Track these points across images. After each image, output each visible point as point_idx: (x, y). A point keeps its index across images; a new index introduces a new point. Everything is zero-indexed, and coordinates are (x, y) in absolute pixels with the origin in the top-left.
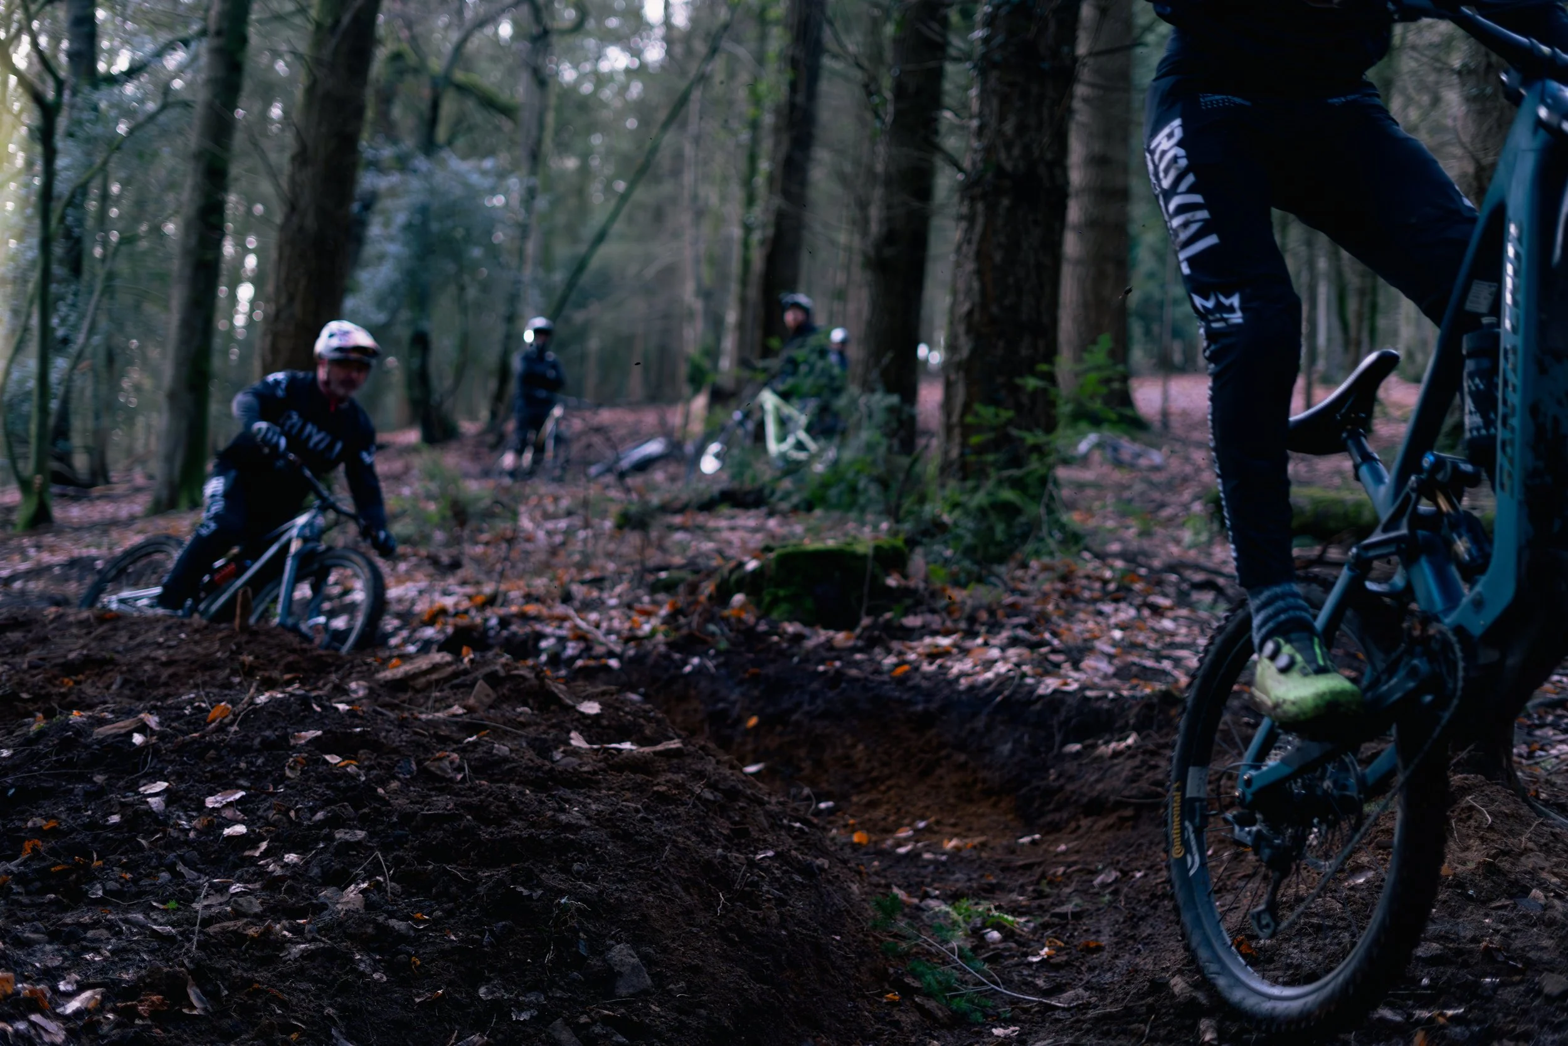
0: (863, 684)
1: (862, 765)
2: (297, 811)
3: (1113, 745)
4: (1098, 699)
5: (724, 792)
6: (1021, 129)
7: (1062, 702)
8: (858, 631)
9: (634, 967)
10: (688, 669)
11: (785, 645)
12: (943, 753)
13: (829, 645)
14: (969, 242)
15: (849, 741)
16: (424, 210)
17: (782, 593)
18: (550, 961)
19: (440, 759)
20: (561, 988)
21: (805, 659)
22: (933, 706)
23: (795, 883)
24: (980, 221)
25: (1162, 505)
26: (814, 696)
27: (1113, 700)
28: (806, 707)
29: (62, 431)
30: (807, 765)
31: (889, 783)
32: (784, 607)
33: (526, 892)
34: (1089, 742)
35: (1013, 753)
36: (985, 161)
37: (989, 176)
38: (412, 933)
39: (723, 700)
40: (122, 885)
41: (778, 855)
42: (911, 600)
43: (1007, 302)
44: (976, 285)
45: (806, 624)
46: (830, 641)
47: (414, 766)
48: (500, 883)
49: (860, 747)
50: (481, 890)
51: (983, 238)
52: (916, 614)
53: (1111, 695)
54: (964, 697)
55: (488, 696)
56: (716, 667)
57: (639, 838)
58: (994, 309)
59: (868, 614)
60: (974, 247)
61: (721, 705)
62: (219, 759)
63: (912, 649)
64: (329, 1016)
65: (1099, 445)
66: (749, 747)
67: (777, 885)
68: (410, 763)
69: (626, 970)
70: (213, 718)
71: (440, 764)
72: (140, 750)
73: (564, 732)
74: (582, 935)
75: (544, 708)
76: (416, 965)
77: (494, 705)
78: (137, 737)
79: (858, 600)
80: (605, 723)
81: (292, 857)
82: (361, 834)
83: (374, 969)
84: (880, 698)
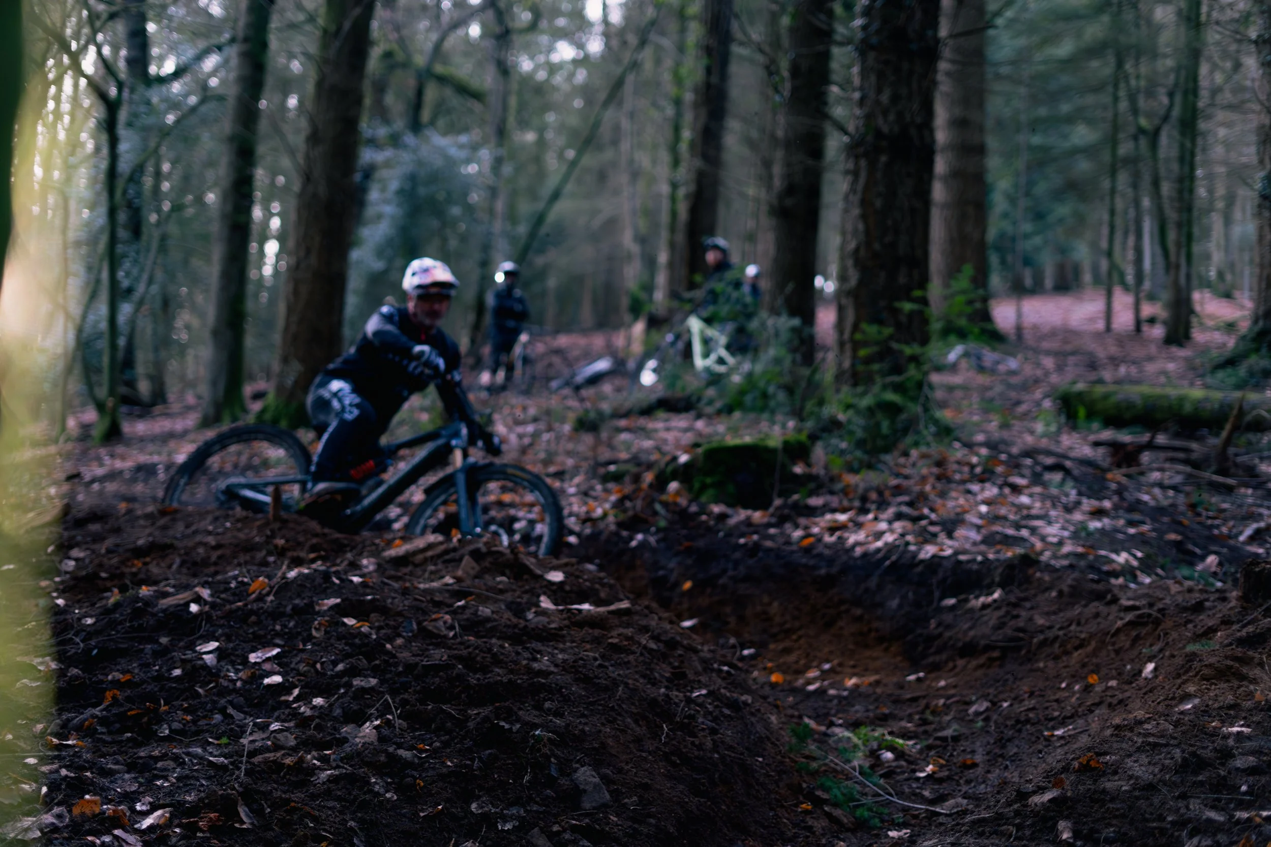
0: (777, 553)
1: (777, 619)
2: (322, 664)
3: (982, 599)
4: (968, 562)
5: (665, 642)
6: (895, 98)
7: (939, 565)
8: (771, 510)
9: (596, 786)
10: (634, 543)
11: (712, 523)
12: (843, 608)
13: (748, 522)
14: (855, 191)
15: (766, 599)
16: (412, 179)
17: (709, 480)
18: (528, 781)
19: (436, 620)
20: (536, 803)
21: (729, 534)
22: (834, 570)
23: (726, 716)
24: (863, 175)
25: (1018, 403)
26: (736, 563)
27: (981, 563)
28: (731, 573)
29: (128, 362)
30: (732, 620)
31: (800, 633)
32: (711, 492)
33: (507, 726)
34: (962, 597)
35: (900, 606)
36: (866, 126)
37: (870, 138)
38: (416, 761)
39: (663, 568)
40: (184, 725)
41: (710, 693)
42: (814, 484)
43: (887, 240)
44: (861, 226)
45: (729, 505)
46: (748, 518)
47: (415, 626)
48: (486, 719)
49: (775, 604)
50: (471, 725)
51: (866, 189)
52: (818, 495)
53: (979, 558)
54: (859, 562)
55: (473, 568)
56: (658, 541)
57: (597, 681)
58: (877, 246)
59: (780, 496)
60: (859, 196)
61: (661, 573)
62: (258, 623)
63: (815, 524)
64: (351, 828)
65: (966, 355)
66: (685, 606)
67: (710, 718)
68: (411, 623)
69: (589, 788)
70: (254, 590)
71: (436, 624)
72: (196, 616)
73: (535, 596)
74: (553, 760)
75: (518, 577)
76: (420, 786)
77: (477, 576)
78: (194, 606)
79: (771, 485)
80: (567, 588)
81: (319, 701)
82: (373, 681)
83: (386, 789)
84: (790, 564)
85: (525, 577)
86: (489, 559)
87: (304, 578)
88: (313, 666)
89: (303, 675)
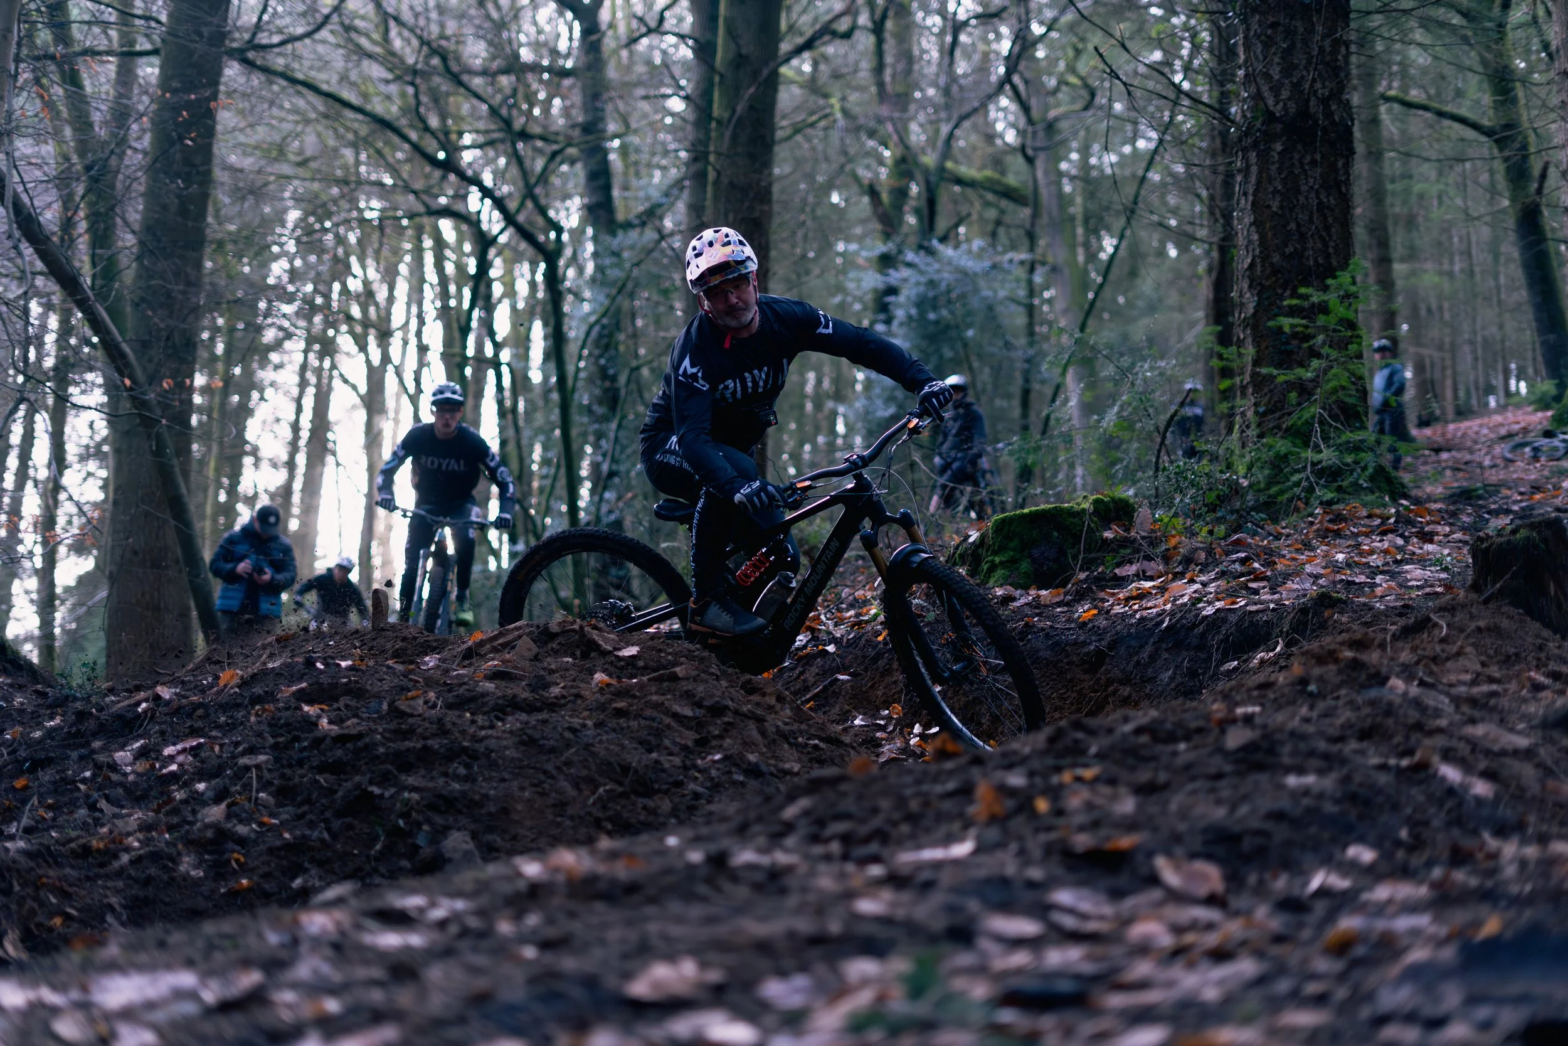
0: (1049, 633)
2: (222, 746)
3: (1260, 655)
4: (1257, 612)
7: (1224, 620)
8: (1069, 586)
12: (1111, 689)
13: (1036, 604)
14: (1245, 194)
17: (997, 559)
18: (380, 852)
19: (413, 698)
23: (734, 783)
24: (1254, 169)
27: (1272, 611)
32: (1000, 572)
33: (376, 790)
34: (1244, 657)
35: (1172, 678)
36: (1252, 109)
37: (1258, 124)
40: (37, 822)
41: (726, 758)
42: (1127, 550)
43: (1290, 249)
44: (1255, 237)
45: (1018, 586)
46: (1039, 596)
47: (385, 706)
48: (358, 786)
50: (340, 794)
51: (1258, 188)
52: (1132, 563)
53: (1272, 606)
54: (1133, 630)
55: (530, 650)
58: (1276, 258)
59: (1082, 570)
60: (1251, 198)
62: (204, 717)
63: (1113, 594)
67: (708, 784)
68: (381, 703)
69: (457, 856)
70: (222, 683)
71: (412, 703)
72: (139, 715)
73: (592, 673)
74: (426, 827)
75: (585, 656)
76: (237, 861)
77: (536, 658)
78: (144, 705)
79: (1075, 557)
80: (641, 663)
81: (201, 786)
82: (262, 758)
83: (196, 867)
84: (1057, 644)
85: (593, 654)
86: (560, 639)
87: (285, 665)
88: (212, 749)
89: (203, 762)
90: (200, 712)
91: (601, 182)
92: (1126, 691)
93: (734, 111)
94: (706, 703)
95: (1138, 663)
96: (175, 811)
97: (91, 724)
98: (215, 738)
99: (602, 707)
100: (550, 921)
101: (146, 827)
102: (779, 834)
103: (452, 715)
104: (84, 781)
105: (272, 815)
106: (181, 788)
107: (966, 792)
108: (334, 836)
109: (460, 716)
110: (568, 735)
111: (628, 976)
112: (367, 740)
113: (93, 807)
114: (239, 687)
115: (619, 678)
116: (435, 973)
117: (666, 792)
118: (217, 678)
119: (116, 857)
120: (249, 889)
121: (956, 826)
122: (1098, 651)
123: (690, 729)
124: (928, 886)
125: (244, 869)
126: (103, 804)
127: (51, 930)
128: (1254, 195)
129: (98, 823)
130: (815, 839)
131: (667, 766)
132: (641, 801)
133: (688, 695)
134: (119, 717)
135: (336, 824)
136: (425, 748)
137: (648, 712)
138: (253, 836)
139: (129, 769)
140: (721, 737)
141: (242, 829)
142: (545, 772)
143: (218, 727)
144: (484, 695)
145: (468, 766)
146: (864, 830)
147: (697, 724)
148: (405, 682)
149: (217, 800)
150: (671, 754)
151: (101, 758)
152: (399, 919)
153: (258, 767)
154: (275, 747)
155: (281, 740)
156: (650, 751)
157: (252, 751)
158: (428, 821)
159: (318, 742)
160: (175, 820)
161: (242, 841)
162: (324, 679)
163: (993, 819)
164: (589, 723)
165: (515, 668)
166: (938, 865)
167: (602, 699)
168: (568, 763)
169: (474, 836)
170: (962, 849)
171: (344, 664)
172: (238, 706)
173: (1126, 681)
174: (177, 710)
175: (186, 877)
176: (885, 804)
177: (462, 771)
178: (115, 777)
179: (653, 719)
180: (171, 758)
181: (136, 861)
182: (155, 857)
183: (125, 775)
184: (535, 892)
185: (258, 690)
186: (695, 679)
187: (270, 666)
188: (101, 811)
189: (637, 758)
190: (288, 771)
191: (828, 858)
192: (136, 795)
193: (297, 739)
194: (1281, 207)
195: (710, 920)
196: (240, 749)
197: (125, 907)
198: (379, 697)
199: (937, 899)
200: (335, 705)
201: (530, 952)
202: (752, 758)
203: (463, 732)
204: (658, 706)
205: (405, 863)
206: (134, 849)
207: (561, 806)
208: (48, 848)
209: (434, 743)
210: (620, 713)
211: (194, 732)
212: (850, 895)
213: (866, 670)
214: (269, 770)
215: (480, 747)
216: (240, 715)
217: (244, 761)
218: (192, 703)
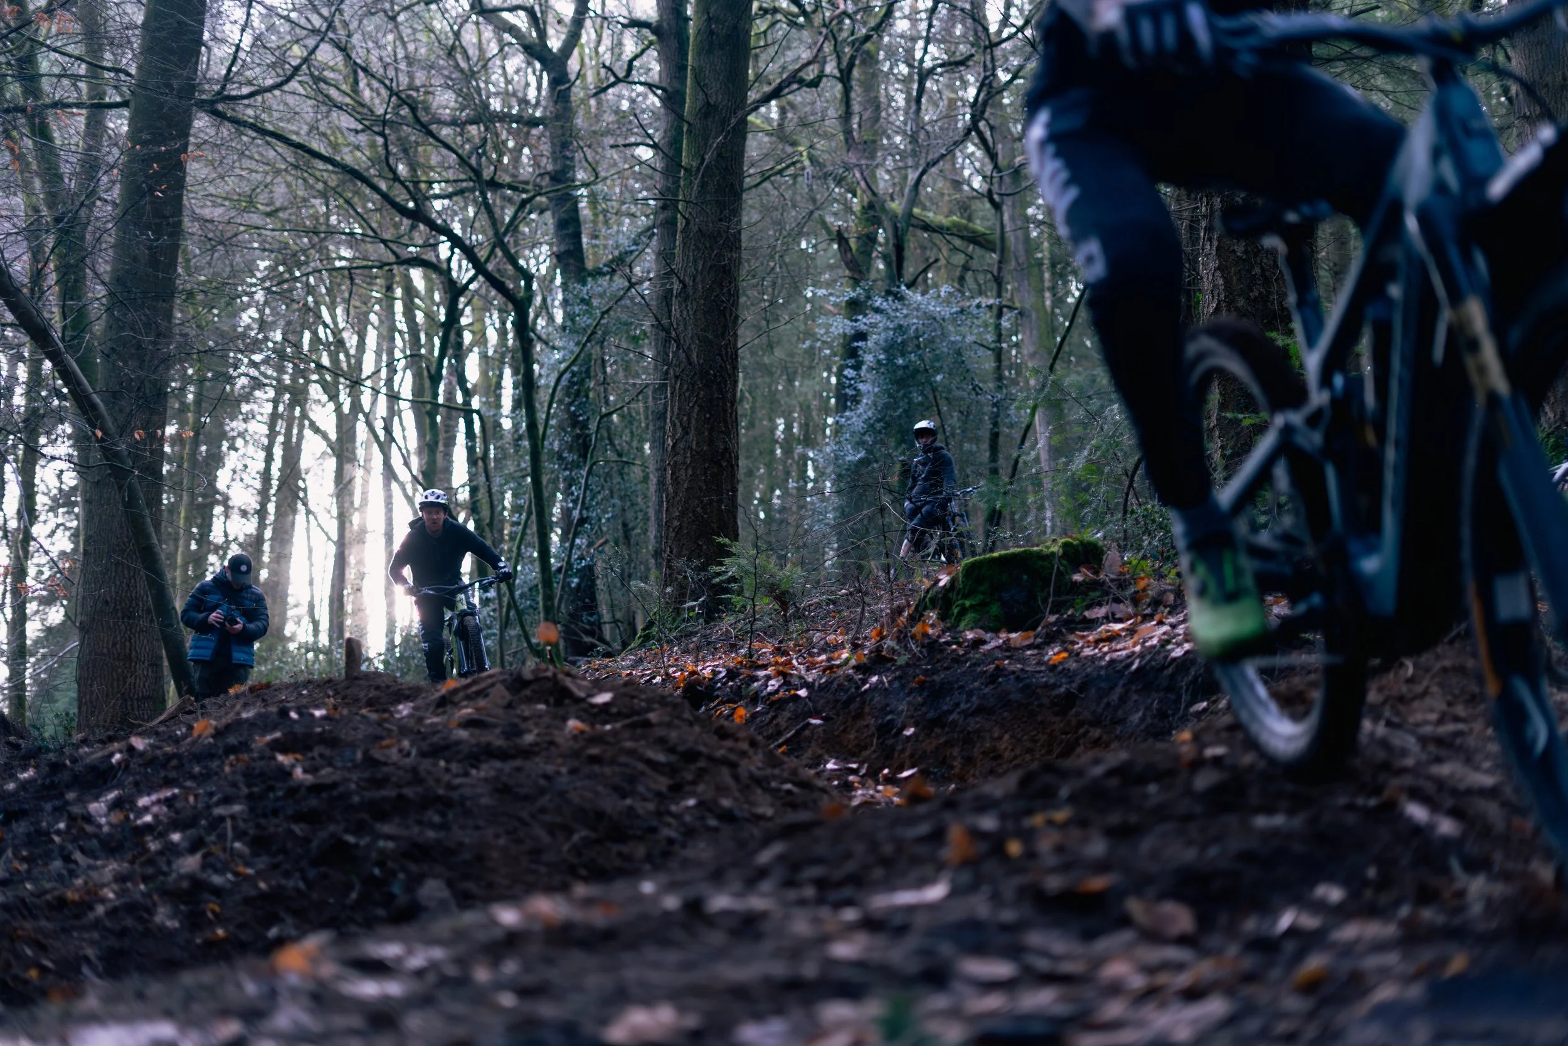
0: (1020, 676)
2: (196, 796)
7: (1193, 662)
8: (1039, 629)
9: (441, 901)
10: (866, 687)
11: (961, 652)
12: (1081, 731)
13: (1007, 647)
15: (997, 733)
17: (968, 603)
18: (354, 900)
19: (388, 747)
21: (978, 662)
26: (970, 694)
28: (963, 706)
32: (970, 616)
33: (351, 839)
34: (1214, 698)
35: (1142, 719)
39: (891, 712)
42: (1095, 591)
43: (1254, 294)
44: (1221, 282)
45: (987, 629)
46: (1009, 639)
47: (359, 755)
49: (1007, 737)
50: (316, 843)
52: (1100, 605)
54: (1103, 673)
55: (503, 697)
56: (891, 682)
59: (1052, 612)
61: (889, 717)
63: (1083, 637)
67: (683, 830)
68: (354, 753)
69: (433, 904)
70: (195, 734)
71: (387, 752)
72: (112, 766)
73: (565, 719)
74: (401, 876)
75: (559, 703)
76: (213, 912)
77: (509, 706)
78: (118, 756)
79: (1045, 601)
80: (614, 710)
81: (176, 837)
82: (237, 808)
83: (171, 917)
84: (1027, 686)
85: (567, 701)
86: (535, 687)
87: (259, 716)
88: (187, 800)
89: (177, 812)
90: (174, 762)
91: (571, 230)
92: (1096, 733)
93: (703, 159)
94: (681, 748)
95: (1108, 704)
96: (151, 862)
97: (65, 776)
98: (190, 788)
99: (576, 754)
100: (527, 968)
101: (120, 878)
102: (754, 879)
103: (426, 764)
104: (59, 832)
105: (248, 864)
106: (155, 838)
107: (938, 836)
108: (310, 885)
109: (436, 765)
110: (542, 782)
111: (605, 1022)
112: (341, 789)
113: (67, 859)
114: (213, 737)
115: (592, 725)
116: (414, 1022)
117: (641, 839)
118: (190, 728)
119: (91, 908)
120: (225, 940)
121: (928, 869)
122: (1068, 693)
123: (663, 774)
124: (901, 930)
125: (220, 919)
126: (78, 856)
127: (26, 982)
128: (1219, 240)
129: (73, 874)
130: (790, 883)
131: (640, 811)
132: (616, 848)
133: (662, 741)
134: (93, 768)
135: (312, 874)
136: (400, 797)
137: (623, 759)
138: (228, 886)
139: (103, 820)
140: (694, 783)
141: (217, 880)
142: (520, 820)
143: (193, 777)
144: (458, 743)
145: (443, 814)
146: (838, 874)
147: (670, 770)
148: (379, 731)
149: (192, 850)
150: (645, 799)
151: (76, 810)
152: (377, 968)
153: (233, 817)
154: (250, 797)
155: (256, 789)
156: (624, 796)
157: (227, 800)
158: (404, 869)
159: (294, 791)
160: (150, 871)
161: (217, 892)
162: (298, 729)
163: (967, 863)
164: (564, 770)
165: (489, 715)
166: (911, 909)
167: (577, 746)
168: (543, 810)
169: (450, 884)
170: (936, 892)
171: (318, 713)
172: (212, 756)
173: (1096, 723)
174: (150, 761)
175: (162, 928)
176: (859, 848)
177: (437, 819)
178: (89, 829)
179: (626, 765)
180: (146, 809)
181: (113, 913)
182: (131, 908)
183: (100, 826)
184: (512, 941)
185: (232, 740)
186: (669, 725)
187: (244, 715)
188: (76, 862)
189: (611, 804)
190: (263, 821)
191: (802, 903)
192: (111, 847)
193: (272, 789)
194: (1246, 252)
195: (687, 966)
196: (215, 799)
197: (100, 958)
198: (353, 746)
199: (912, 942)
200: (310, 755)
201: (507, 1000)
202: (726, 803)
203: (438, 780)
204: (632, 753)
205: (381, 912)
206: (110, 900)
207: (536, 853)
208: (23, 901)
209: (409, 792)
210: (594, 760)
211: (168, 783)
212: (825, 939)
213: (838, 715)
214: (245, 821)
215: (455, 795)
216: (214, 764)
217: (219, 811)
218: (166, 754)
